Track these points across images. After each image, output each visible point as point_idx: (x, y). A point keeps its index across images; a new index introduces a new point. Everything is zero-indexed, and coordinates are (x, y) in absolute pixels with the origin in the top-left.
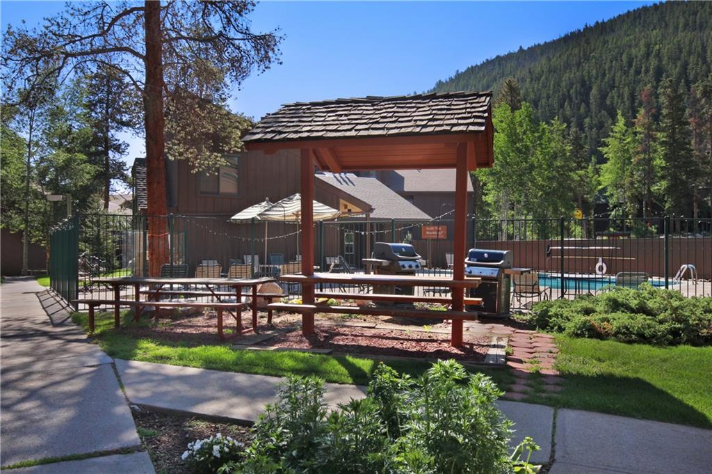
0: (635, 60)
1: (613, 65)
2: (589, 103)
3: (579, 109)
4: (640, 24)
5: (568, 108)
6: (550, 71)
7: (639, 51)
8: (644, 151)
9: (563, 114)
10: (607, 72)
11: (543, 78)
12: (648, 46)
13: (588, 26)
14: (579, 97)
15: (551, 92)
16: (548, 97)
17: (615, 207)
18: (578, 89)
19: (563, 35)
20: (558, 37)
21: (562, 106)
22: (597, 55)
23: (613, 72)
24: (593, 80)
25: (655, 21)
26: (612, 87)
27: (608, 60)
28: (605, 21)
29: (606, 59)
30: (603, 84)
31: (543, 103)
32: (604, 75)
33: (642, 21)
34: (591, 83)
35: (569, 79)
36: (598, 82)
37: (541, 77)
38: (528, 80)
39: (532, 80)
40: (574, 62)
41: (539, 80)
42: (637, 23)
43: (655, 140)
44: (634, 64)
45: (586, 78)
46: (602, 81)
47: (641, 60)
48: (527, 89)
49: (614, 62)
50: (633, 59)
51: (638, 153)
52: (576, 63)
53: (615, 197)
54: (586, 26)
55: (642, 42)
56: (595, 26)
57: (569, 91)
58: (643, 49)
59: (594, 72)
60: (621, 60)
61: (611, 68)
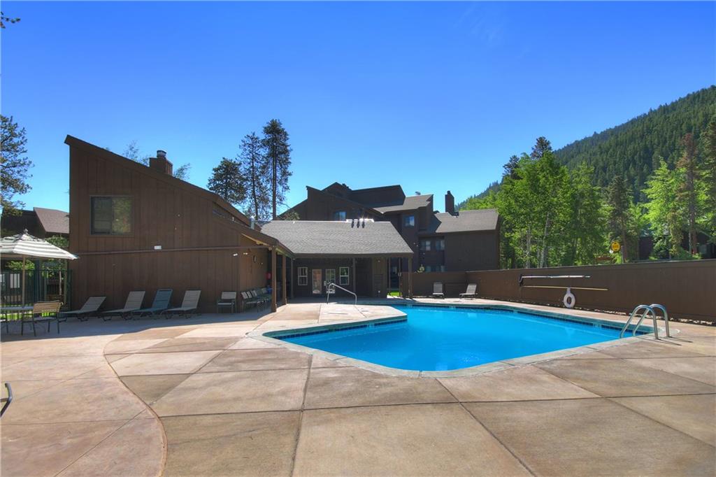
0: (694, 128)
1: (674, 133)
2: (651, 164)
3: (642, 169)
4: (698, 101)
5: (633, 170)
6: (617, 145)
7: (698, 120)
8: (688, 189)
9: (627, 175)
10: (668, 139)
11: (611, 150)
12: (706, 116)
13: (653, 109)
14: (642, 161)
15: (618, 160)
16: (615, 163)
17: (659, 238)
18: (641, 154)
19: (630, 119)
20: (626, 122)
21: (627, 168)
22: (659, 129)
23: (673, 139)
24: (655, 146)
25: (712, 98)
26: (672, 151)
27: (669, 130)
28: (668, 104)
29: (667, 131)
30: (664, 148)
31: (611, 168)
32: (666, 141)
33: (700, 99)
34: (653, 149)
35: (634, 148)
36: (660, 147)
37: (609, 150)
38: (599, 153)
39: (601, 153)
40: (638, 136)
41: (607, 152)
42: (696, 102)
43: (699, 178)
44: (693, 130)
45: (649, 146)
46: (663, 147)
47: (699, 127)
48: (597, 160)
49: (674, 132)
50: (692, 127)
51: (681, 191)
52: (640, 136)
53: (659, 230)
54: (651, 110)
55: (700, 114)
56: (659, 109)
57: (633, 157)
58: (701, 119)
59: (656, 140)
60: (681, 129)
61: (671, 137)
